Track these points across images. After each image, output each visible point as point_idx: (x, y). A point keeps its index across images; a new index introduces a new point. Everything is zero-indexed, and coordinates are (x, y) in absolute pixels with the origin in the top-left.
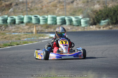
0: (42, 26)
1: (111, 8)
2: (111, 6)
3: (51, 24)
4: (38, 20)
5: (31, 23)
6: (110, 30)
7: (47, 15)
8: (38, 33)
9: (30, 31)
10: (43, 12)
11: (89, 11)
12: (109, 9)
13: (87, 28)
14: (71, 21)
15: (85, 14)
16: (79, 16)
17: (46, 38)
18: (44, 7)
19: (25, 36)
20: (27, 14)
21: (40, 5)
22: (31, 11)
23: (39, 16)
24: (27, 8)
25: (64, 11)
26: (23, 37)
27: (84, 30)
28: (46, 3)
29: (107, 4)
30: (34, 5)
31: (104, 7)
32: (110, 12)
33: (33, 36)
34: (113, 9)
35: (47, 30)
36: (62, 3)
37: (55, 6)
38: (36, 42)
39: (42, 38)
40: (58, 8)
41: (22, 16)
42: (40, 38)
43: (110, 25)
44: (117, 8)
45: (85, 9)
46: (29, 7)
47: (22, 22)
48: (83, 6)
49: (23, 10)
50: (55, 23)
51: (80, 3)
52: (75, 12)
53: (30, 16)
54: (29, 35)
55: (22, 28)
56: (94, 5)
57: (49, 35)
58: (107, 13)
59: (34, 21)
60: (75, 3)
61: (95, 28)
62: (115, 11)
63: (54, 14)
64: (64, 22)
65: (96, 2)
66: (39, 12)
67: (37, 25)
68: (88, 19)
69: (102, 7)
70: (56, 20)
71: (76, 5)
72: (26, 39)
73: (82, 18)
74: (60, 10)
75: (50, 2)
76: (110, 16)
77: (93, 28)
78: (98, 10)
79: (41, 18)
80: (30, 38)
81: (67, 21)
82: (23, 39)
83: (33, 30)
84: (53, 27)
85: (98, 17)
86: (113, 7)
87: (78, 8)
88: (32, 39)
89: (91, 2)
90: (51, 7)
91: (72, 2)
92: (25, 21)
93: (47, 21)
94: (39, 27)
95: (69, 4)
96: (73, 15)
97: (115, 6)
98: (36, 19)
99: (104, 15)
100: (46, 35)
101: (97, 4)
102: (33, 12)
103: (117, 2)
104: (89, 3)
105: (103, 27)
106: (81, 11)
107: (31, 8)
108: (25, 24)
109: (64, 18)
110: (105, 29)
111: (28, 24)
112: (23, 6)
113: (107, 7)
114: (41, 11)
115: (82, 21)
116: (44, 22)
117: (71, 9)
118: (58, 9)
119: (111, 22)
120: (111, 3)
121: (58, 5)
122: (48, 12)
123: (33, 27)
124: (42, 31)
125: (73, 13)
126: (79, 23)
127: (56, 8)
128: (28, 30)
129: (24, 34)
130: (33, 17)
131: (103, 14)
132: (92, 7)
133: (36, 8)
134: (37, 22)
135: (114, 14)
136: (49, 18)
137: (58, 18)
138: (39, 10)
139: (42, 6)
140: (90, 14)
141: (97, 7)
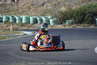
0: (18, 24)
1: (74, 10)
2: (74, 8)
3: (25, 23)
4: (15, 20)
5: (9, 22)
6: (74, 28)
7: (22, 16)
8: (14, 30)
9: (7, 29)
10: (18, 13)
11: (56, 12)
12: (73, 11)
13: (54, 27)
14: (42, 20)
15: (53, 15)
16: (48, 16)
17: (20, 34)
18: (20, 8)
19: (3, 33)
20: (5, 15)
21: (16, 7)
22: (9, 12)
23: (15, 16)
24: (6, 9)
25: (36, 12)
26: (1, 33)
27: (52, 28)
28: (21, 5)
29: (71, 7)
30: (12, 7)
31: (69, 9)
32: (74, 13)
33: (10, 33)
34: (76, 11)
35: (22, 28)
36: (34, 6)
37: (29, 8)
38: (12, 38)
39: (18, 34)
40: (31, 9)
41: (2, 16)
42: (15, 34)
43: (73, 24)
44: (79, 10)
45: (53, 10)
46: (8, 8)
47: (2, 21)
48: (52, 8)
49: (3, 11)
50: (28, 22)
51: (49, 6)
52: (45, 13)
53: (8, 16)
54: (7, 32)
55: (1, 26)
56: (61, 7)
57: (23, 32)
58: (71, 15)
59: (11, 20)
60: (45, 6)
61: (62, 26)
62: (78, 13)
63: (27, 14)
64: (36, 21)
65: (62, 5)
66: (16, 13)
67: (14, 23)
68: (56, 19)
69: (67, 9)
70: (30, 19)
71: (46, 7)
72: (4, 35)
73: (51, 18)
74: (33, 11)
75: (25, 5)
76: (74, 17)
77: (60, 27)
78: (64, 12)
79: (17, 18)
80: (7, 34)
81: (38, 20)
82: (2, 35)
83: (10, 27)
84: (27, 26)
85: (63, 18)
86: (76, 9)
87: (47, 9)
88: (9, 35)
89: (58, 4)
90: (25, 9)
91: (43, 5)
92: (4, 20)
93: (22, 20)
94: (15, 25)
95: (40, 6)
96: (43, 16)
97: (78, 9)
98: (12, 18)
99: (69, 16)
100: (20, 32)
101: (63, 7)
102: (11, 13)
103: (79, 5)
104: (57, 5)
105: (68, 26)
106: (50, 12)
107: (9, 10)
108: (4, 22)
109: (36, 18)
110: (69, 27)
111: (6, 23)
112: (3, 7)
113: (71, 9)
114: (17, 12)
115: (51, 20)
116: (19, 21)
117: (42, 11)
118: (31, 11)
119: (74, 22)
120: (74, 6)
121: (31, 7)
122: (22, 13)
123: (10, 26)
124: (17, 28)
125: (44, 14)
126: (48, 22)
127: (29, 10)
128: (6, 27)
129: (2, 31)
130: (10, 17)
131: (67, 15)
132: (59, 9)
133: (13, 9)
134: (13, 21)
135: (77, 15)
136: (24, 17)
137: (31, 18)
138: (16, 11)
139: (18, 8)
140: (57, 15)
141: (63, 9)
